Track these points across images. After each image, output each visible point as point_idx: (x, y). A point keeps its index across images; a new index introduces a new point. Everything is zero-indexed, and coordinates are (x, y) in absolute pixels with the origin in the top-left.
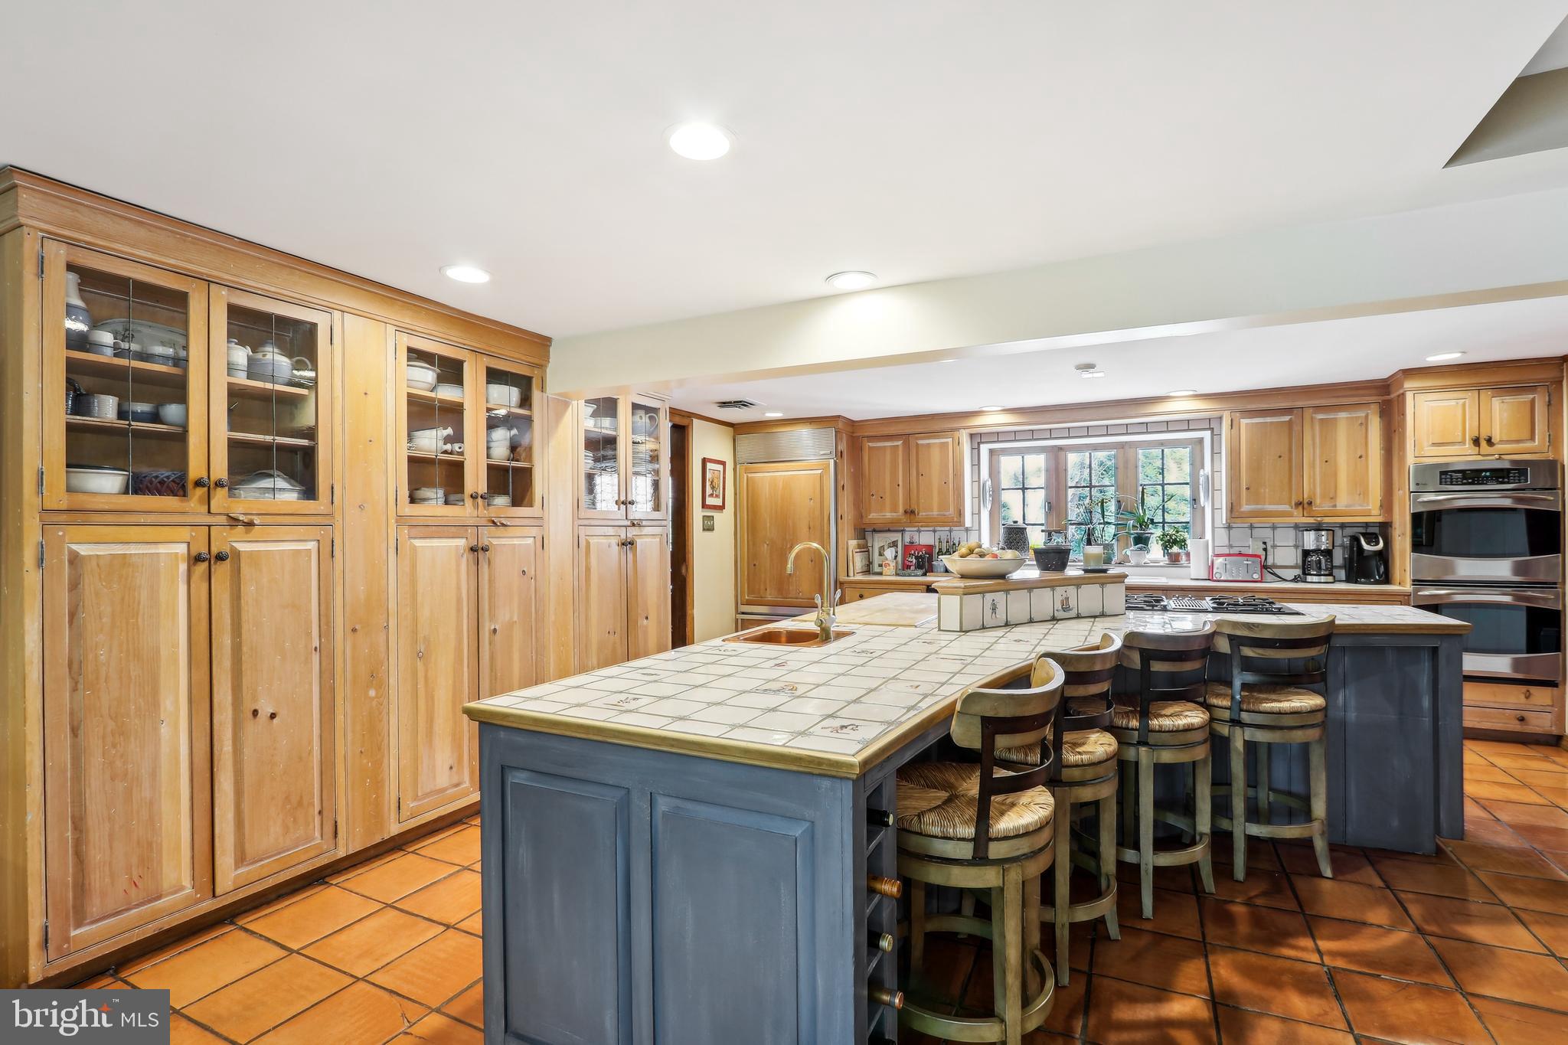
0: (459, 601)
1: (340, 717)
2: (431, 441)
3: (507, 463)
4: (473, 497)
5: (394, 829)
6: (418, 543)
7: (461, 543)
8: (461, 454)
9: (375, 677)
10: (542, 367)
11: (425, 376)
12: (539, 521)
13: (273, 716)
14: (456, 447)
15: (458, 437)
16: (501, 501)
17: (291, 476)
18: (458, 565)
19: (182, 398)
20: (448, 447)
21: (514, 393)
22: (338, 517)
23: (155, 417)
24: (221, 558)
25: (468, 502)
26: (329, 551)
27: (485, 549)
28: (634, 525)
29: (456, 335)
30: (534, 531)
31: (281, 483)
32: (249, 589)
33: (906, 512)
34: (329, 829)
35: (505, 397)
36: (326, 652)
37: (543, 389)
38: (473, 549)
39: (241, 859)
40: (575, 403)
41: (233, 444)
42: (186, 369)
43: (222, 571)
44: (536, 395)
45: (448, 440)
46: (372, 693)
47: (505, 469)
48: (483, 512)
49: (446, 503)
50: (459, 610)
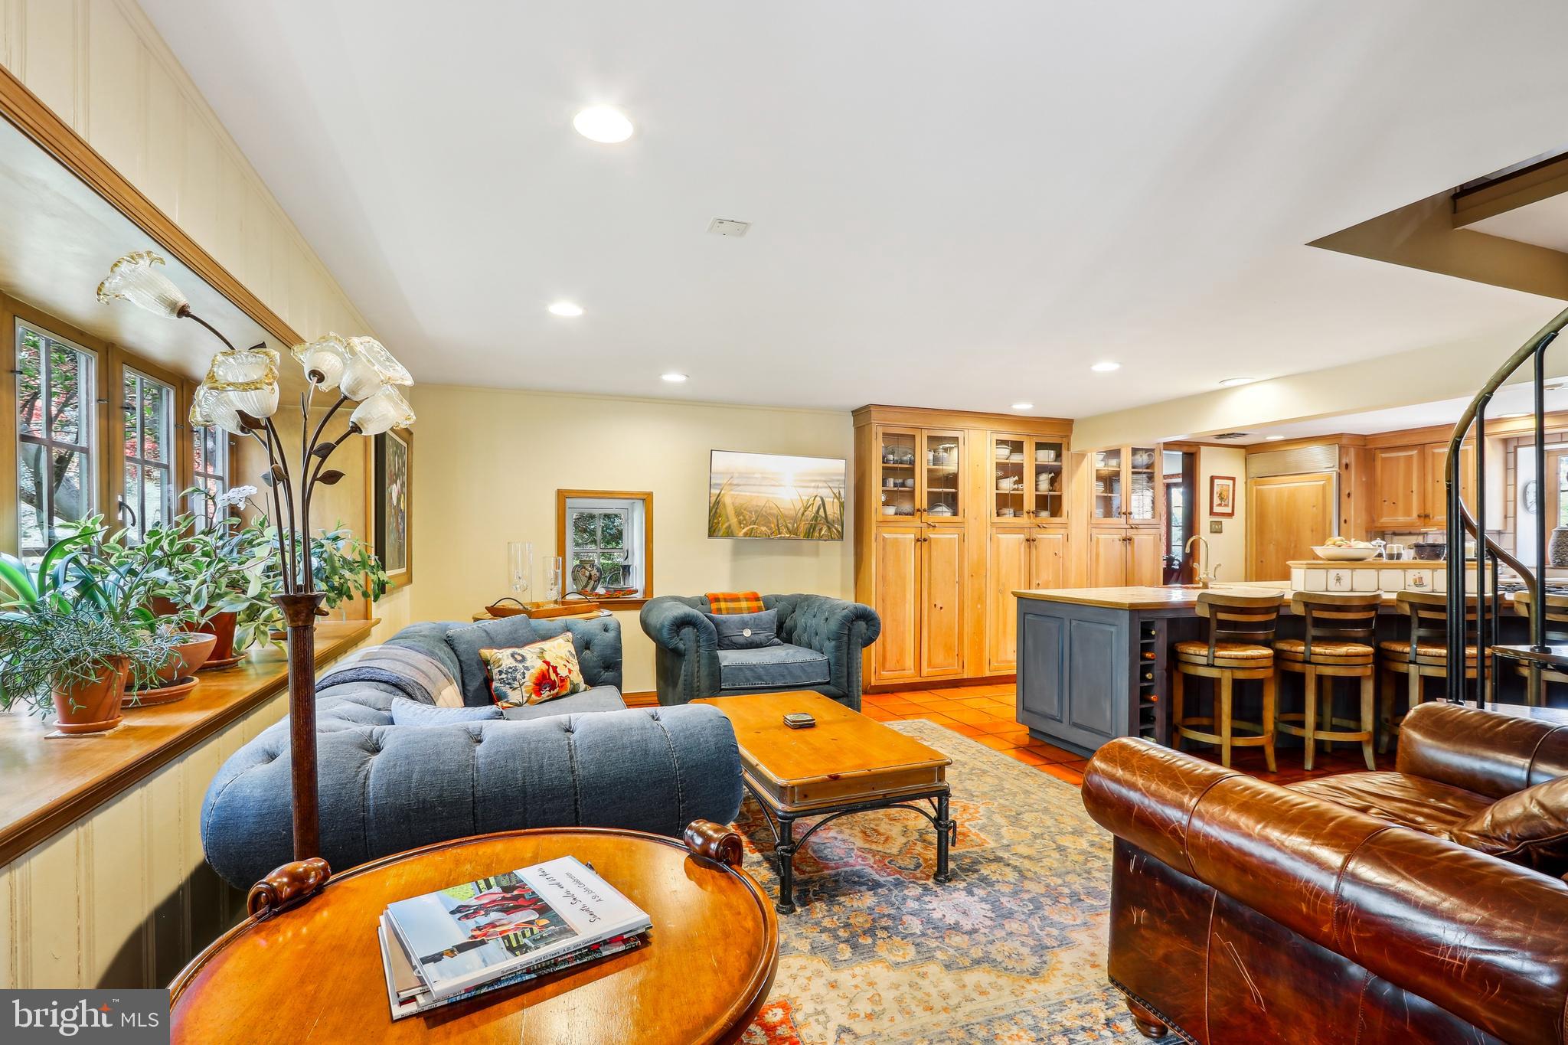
0: (1020, 567)
1: (966, 614)
2: (1007, 485)
3: (1046, 493)
4: (1028, 513)
5: (987, 674)
6: (1000, 536)
7: (1022, 536)
8: (1022, 490)
9: (980, 599)
10: (1068, 437)
11: (1005, 451)
12: (1065, 526)
13: (941, 608)
14: (1020, 485)
15: (1020, 481)
16: (1044, 514)
17: (948, 506)
18: (1020, 548)
19: (913, 477)
20: (1016, 486)
21: (1052, 454)
22: (966, 524)
23: (903, 485)
24: (925, 540)
25: (1025, 515)
26: (962, 539)
27: (1034, 540)
28: (1132, 528)
29: (1020, 429)
30: (1062, 531)
31: (945, 509)
32: (934, 553)
33: (1419, 516)
34: (961, 663)
35: (1047, 457)
36: (960, 583)
37: (1068, 449)
38: (1028, 540)
39: (930, 665)
40: (1089, 454)
41: (928, 492)
42: (914, 465)
43: (925, 544)
44: (1064, 453)
45: (1016, 483)
46: (979, 606)
47: (1046, 497)
48: (1033, 520)
49: (1015, 516)
50: (1020, 571)
